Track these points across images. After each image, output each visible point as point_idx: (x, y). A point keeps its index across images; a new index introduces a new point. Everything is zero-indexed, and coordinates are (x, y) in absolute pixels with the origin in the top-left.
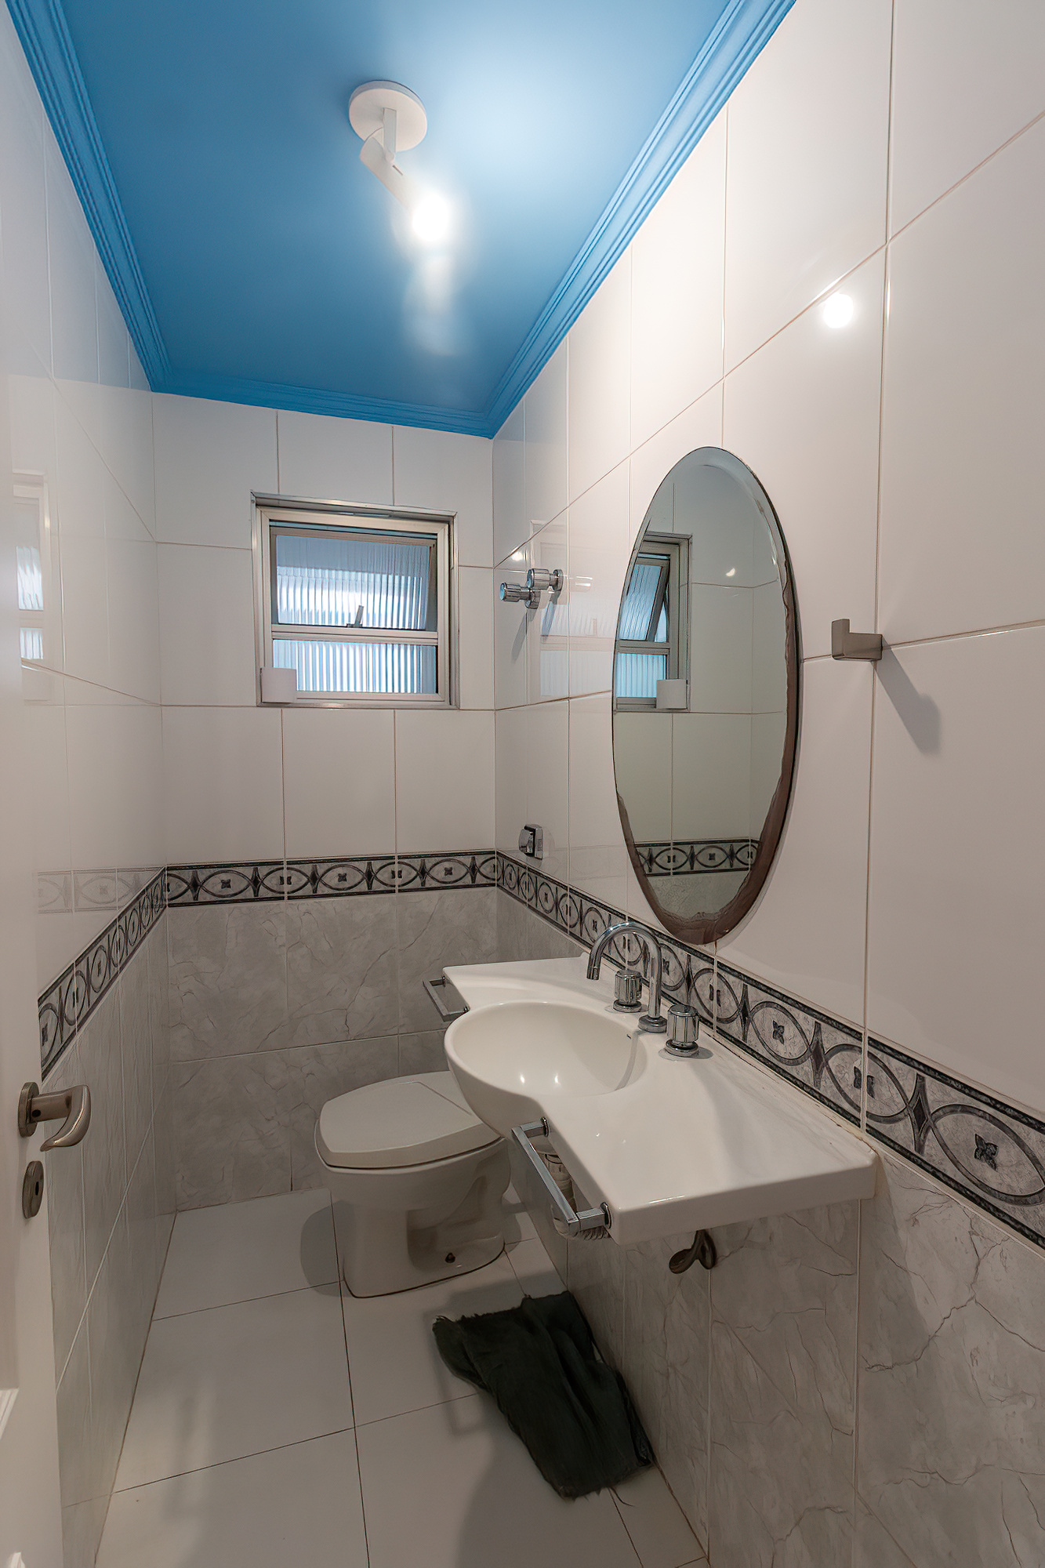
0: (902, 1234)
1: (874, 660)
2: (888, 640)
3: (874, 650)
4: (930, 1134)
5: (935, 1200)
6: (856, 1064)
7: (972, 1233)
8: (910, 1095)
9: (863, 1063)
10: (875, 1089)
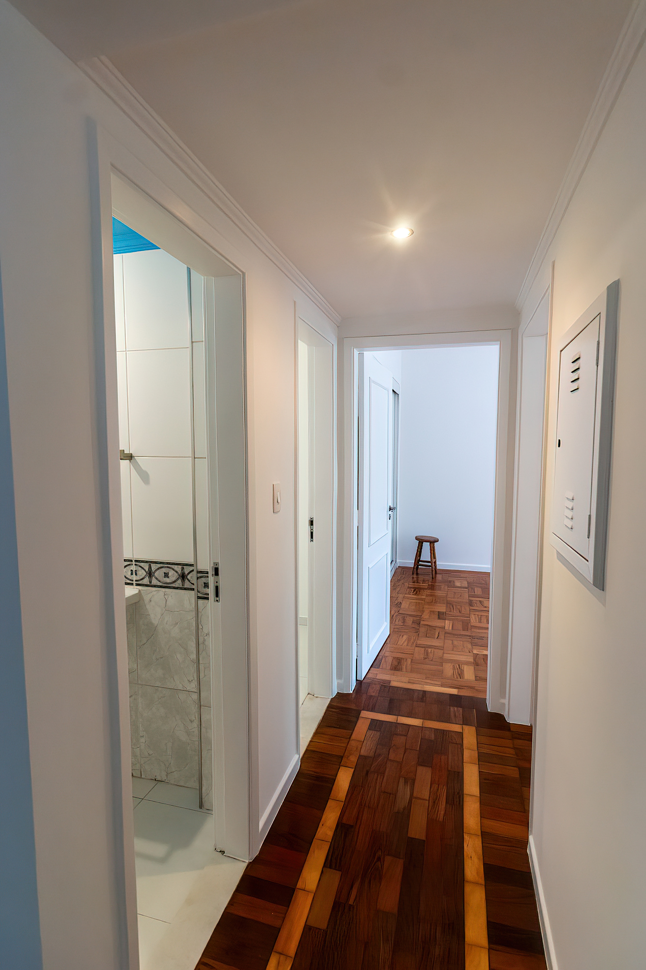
0: (148, 607)
1: (130, 460)
2: (133, 455)
3: (130, 457)
4: (153, 577)
5: (155, 593)
6: (131, 569)
7: (165, 595)
8: (147, 570)
9: (133, 568)
10: (137, 573)
